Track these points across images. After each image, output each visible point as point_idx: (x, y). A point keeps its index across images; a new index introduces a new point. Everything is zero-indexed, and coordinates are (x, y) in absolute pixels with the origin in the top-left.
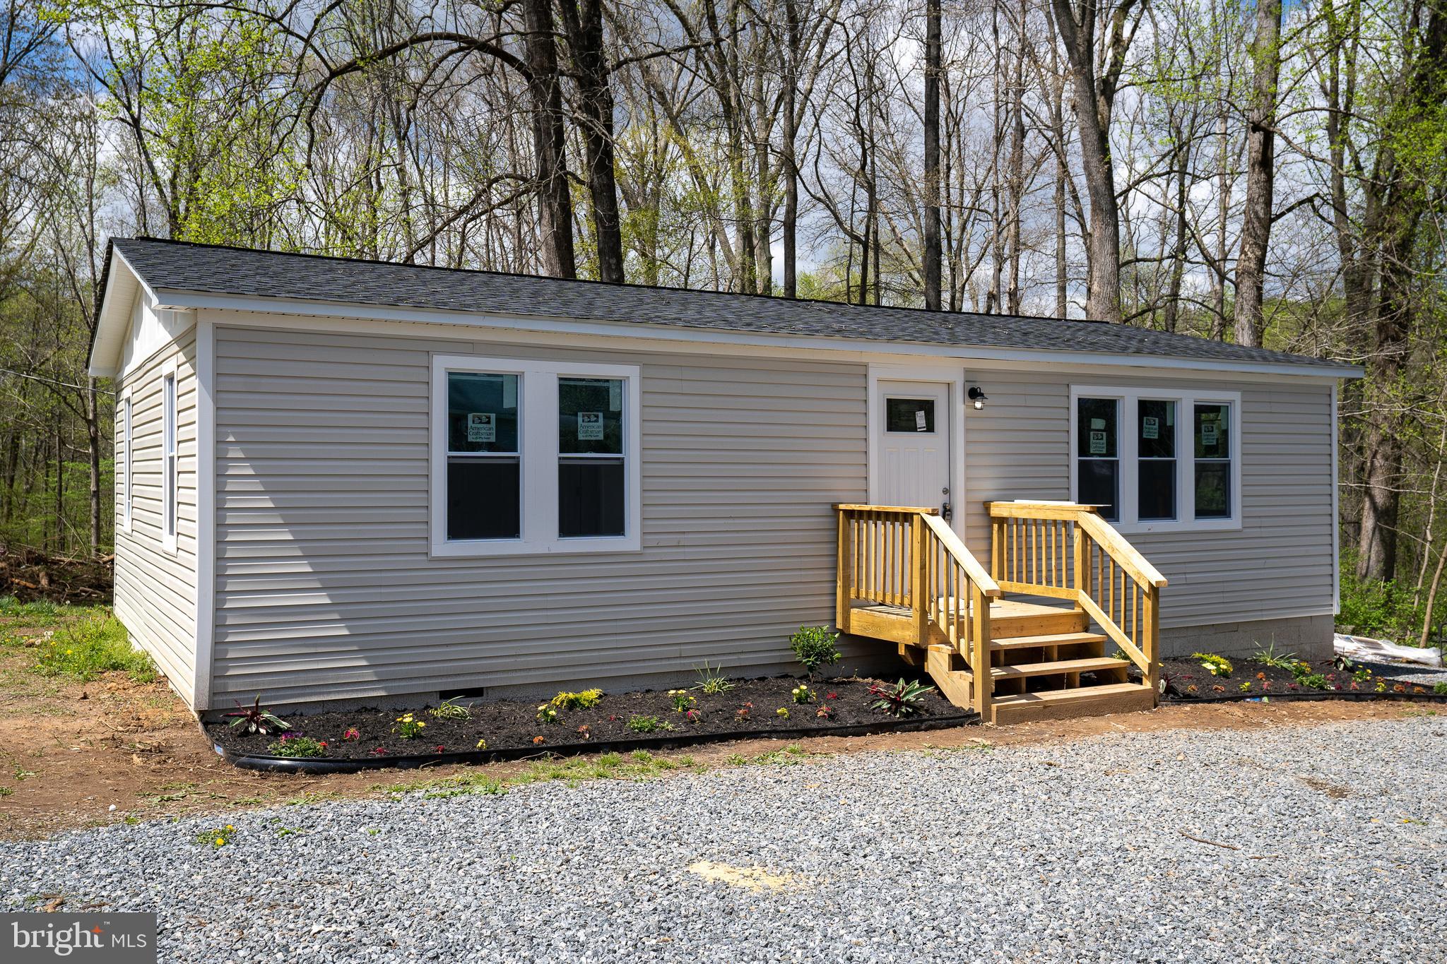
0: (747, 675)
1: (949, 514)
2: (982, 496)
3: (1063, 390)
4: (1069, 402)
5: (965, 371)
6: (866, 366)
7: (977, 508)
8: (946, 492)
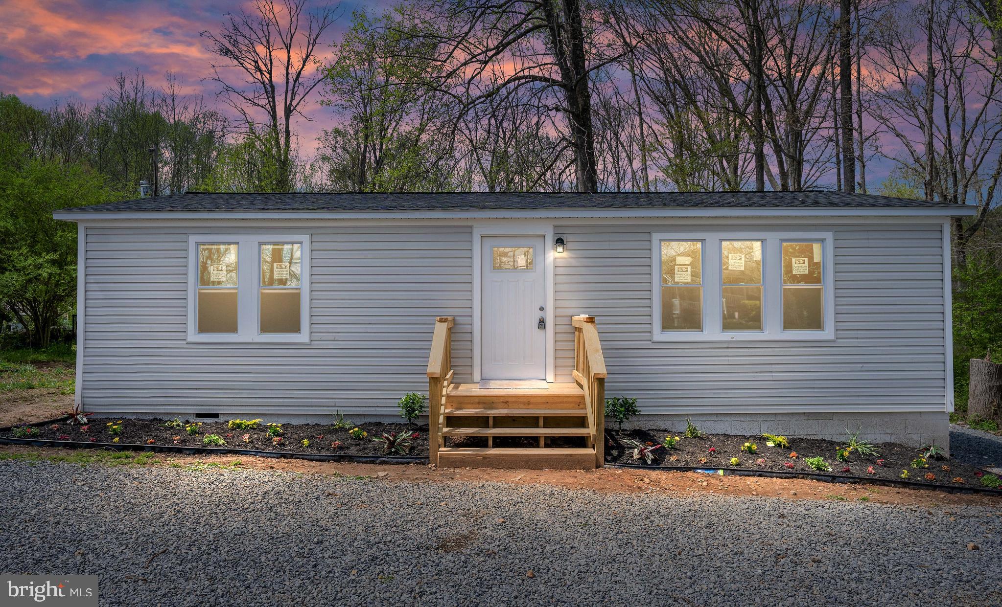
0: (383, 421)
1: (542, 324)
2: (569, 312)
3: (645, 237)
4: (651, 245)
5: (555, 227)
6: (471, 227)
7: (566, 321)
8: (542, 309)
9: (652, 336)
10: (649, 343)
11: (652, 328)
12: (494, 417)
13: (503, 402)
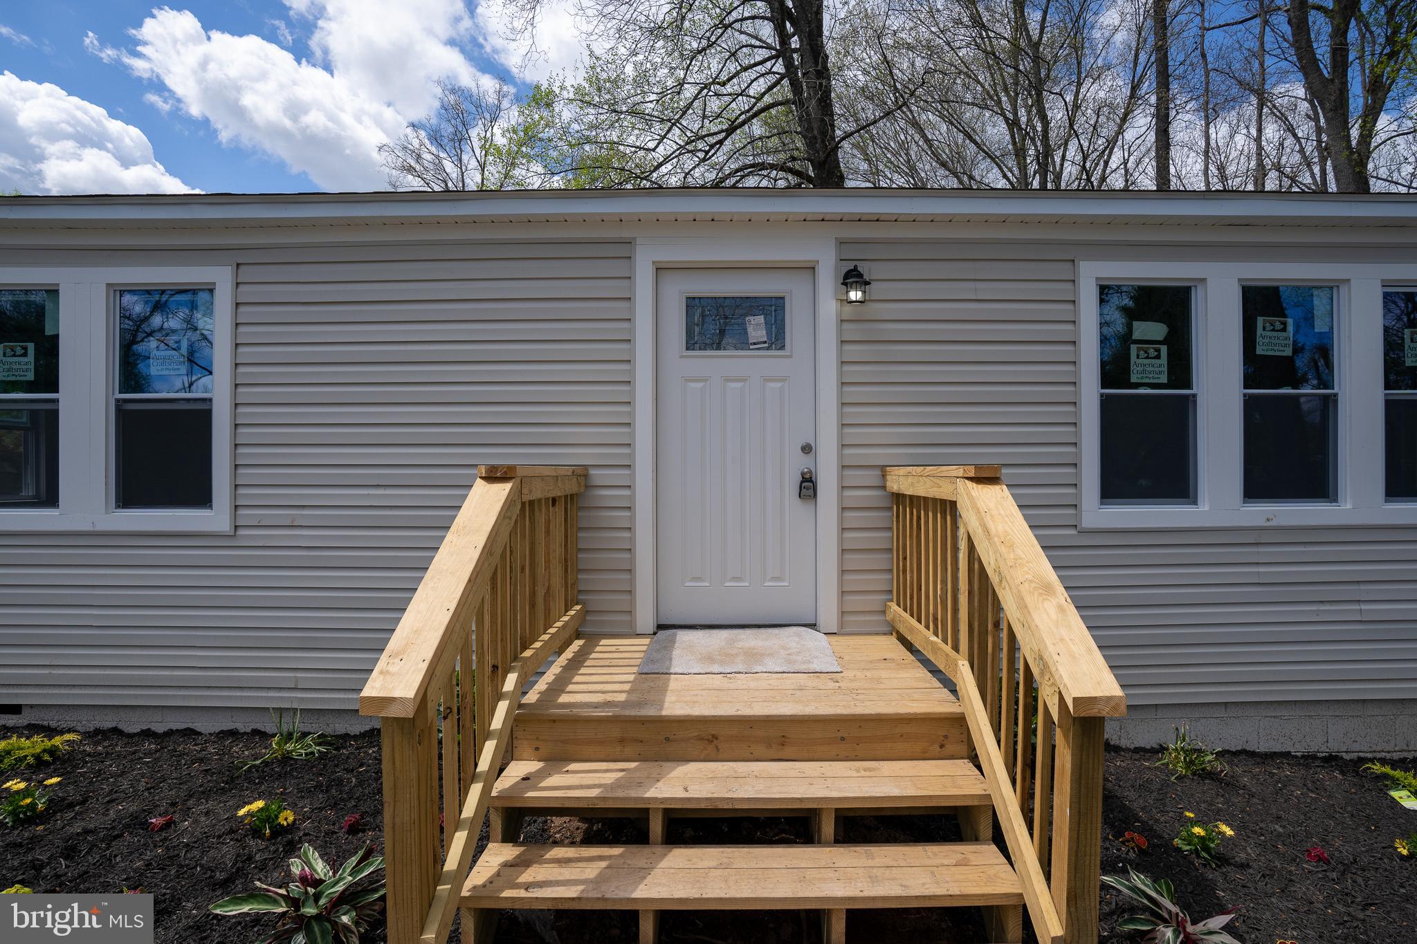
1: (808, 486)
2: (879, 456)
3: (1063, 271)
4: (1076, 291)
5: (841, 243)
6: (629, 242)
7: (872, 477)
8: (807, 449)
9: (1078, 516)
10: (1072, 532)
11: (1078, 496)
12: (666, 811)
13: (700, 739)
